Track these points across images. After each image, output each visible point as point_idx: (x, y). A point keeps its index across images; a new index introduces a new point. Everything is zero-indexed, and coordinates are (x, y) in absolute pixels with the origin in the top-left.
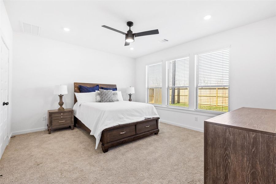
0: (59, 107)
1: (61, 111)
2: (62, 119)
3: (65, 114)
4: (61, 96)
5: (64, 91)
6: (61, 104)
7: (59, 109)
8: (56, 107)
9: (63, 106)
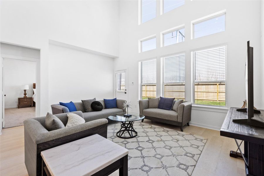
0: (24, 96)
1: (25, 98)
2: (25, 101)
3: (27, 99)
4: (25, 91)
5: (27, 88)
6: (25, 94)
7: (24, 97)
8: (22, 96)
9: (26, 95)
